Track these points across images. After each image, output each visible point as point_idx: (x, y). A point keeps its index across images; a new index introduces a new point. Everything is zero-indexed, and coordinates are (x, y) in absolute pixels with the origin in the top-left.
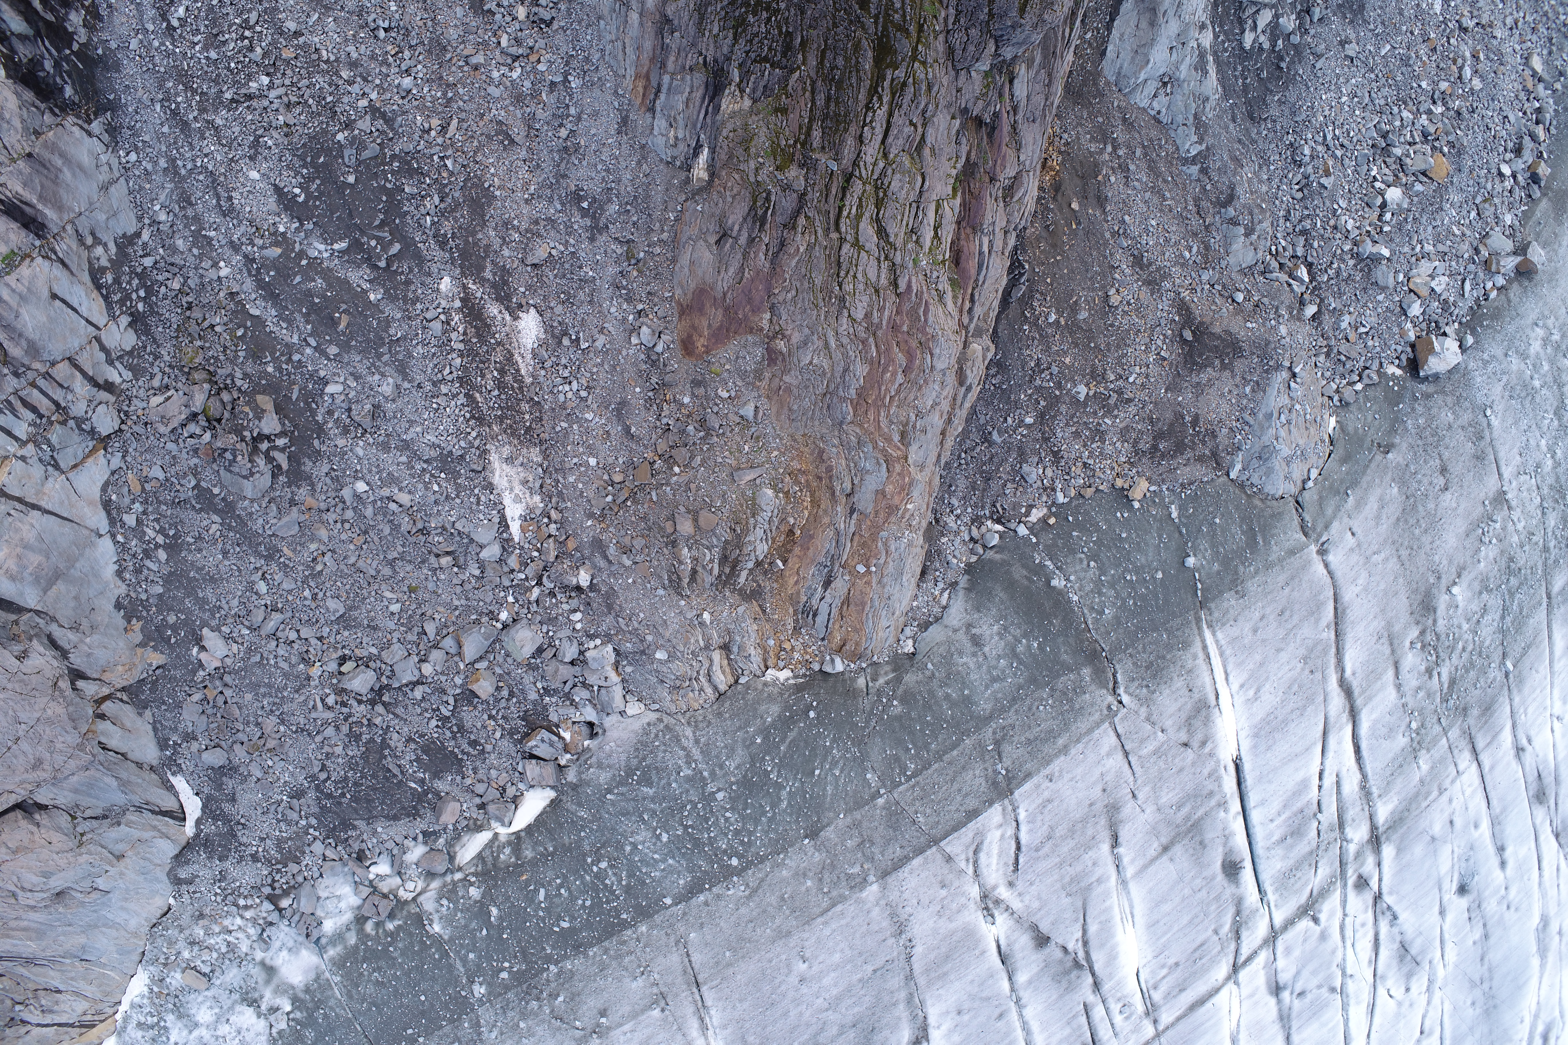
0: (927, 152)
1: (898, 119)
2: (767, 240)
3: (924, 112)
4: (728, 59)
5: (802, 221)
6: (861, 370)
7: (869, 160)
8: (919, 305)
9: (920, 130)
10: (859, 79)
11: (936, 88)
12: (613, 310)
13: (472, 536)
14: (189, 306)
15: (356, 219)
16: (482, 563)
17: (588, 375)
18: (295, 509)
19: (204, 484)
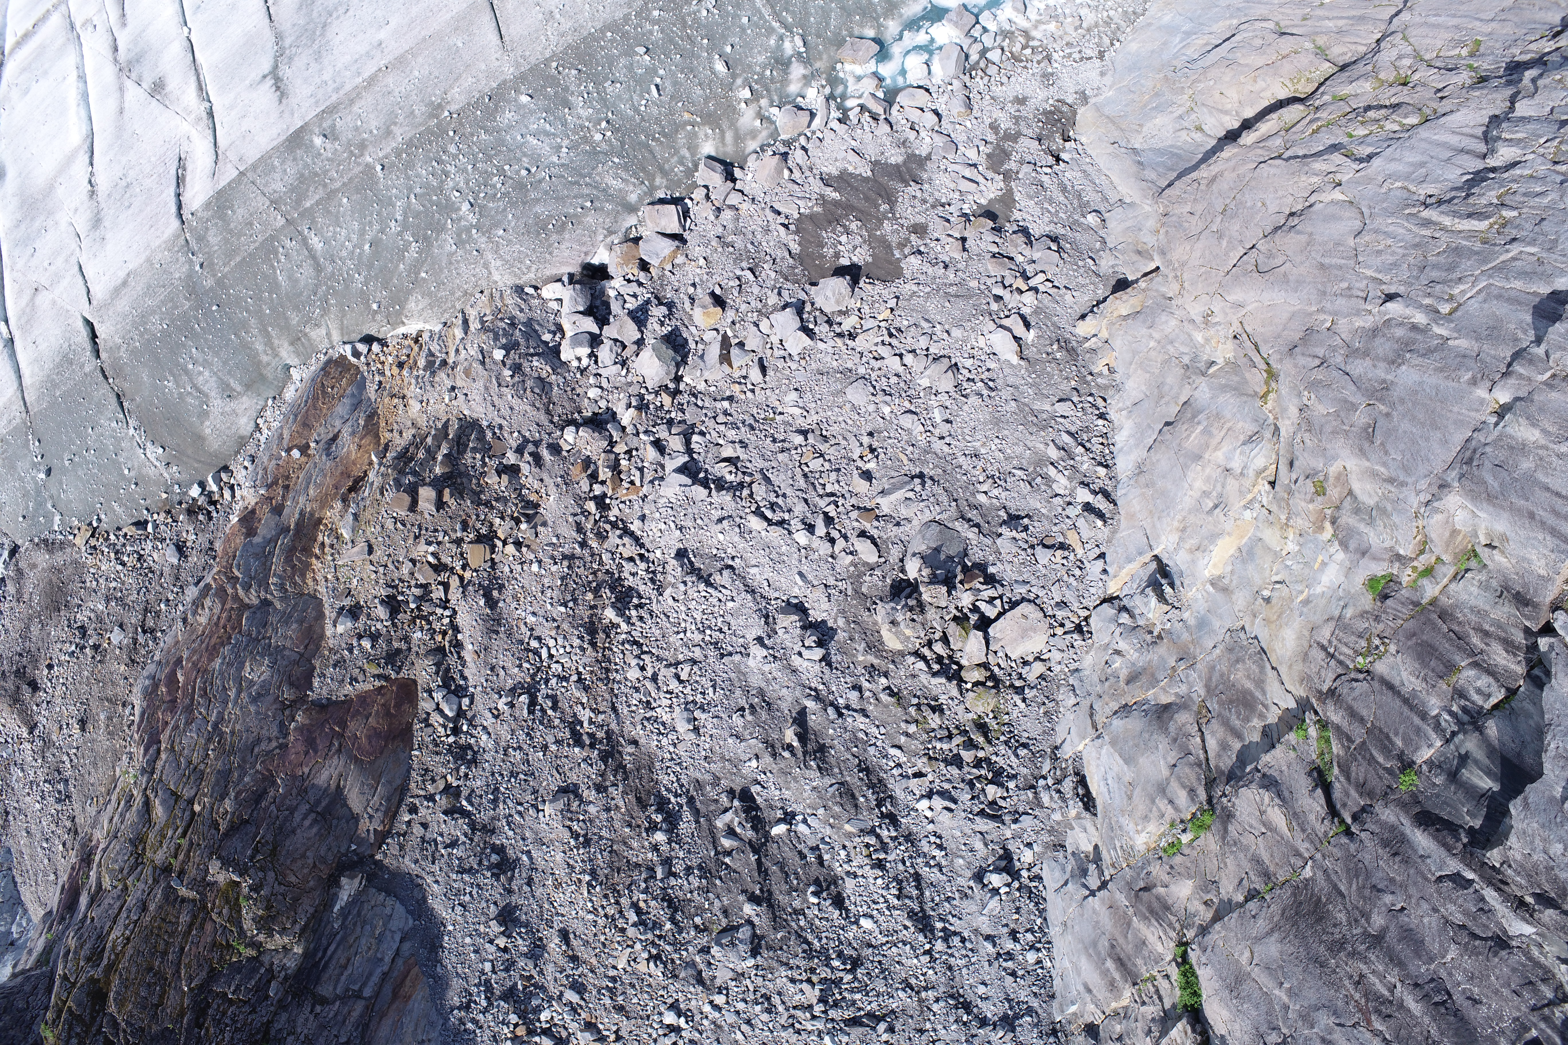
2: (272, 808)
4: (280, 1008)
7: (141, 886)
12: (484, 737)
13: (689, 481)
14: (978, 763)
15: (753, 858)
16: (689, 451)
17: (526, 665)
18: (886, 509)
19: (988, 541)
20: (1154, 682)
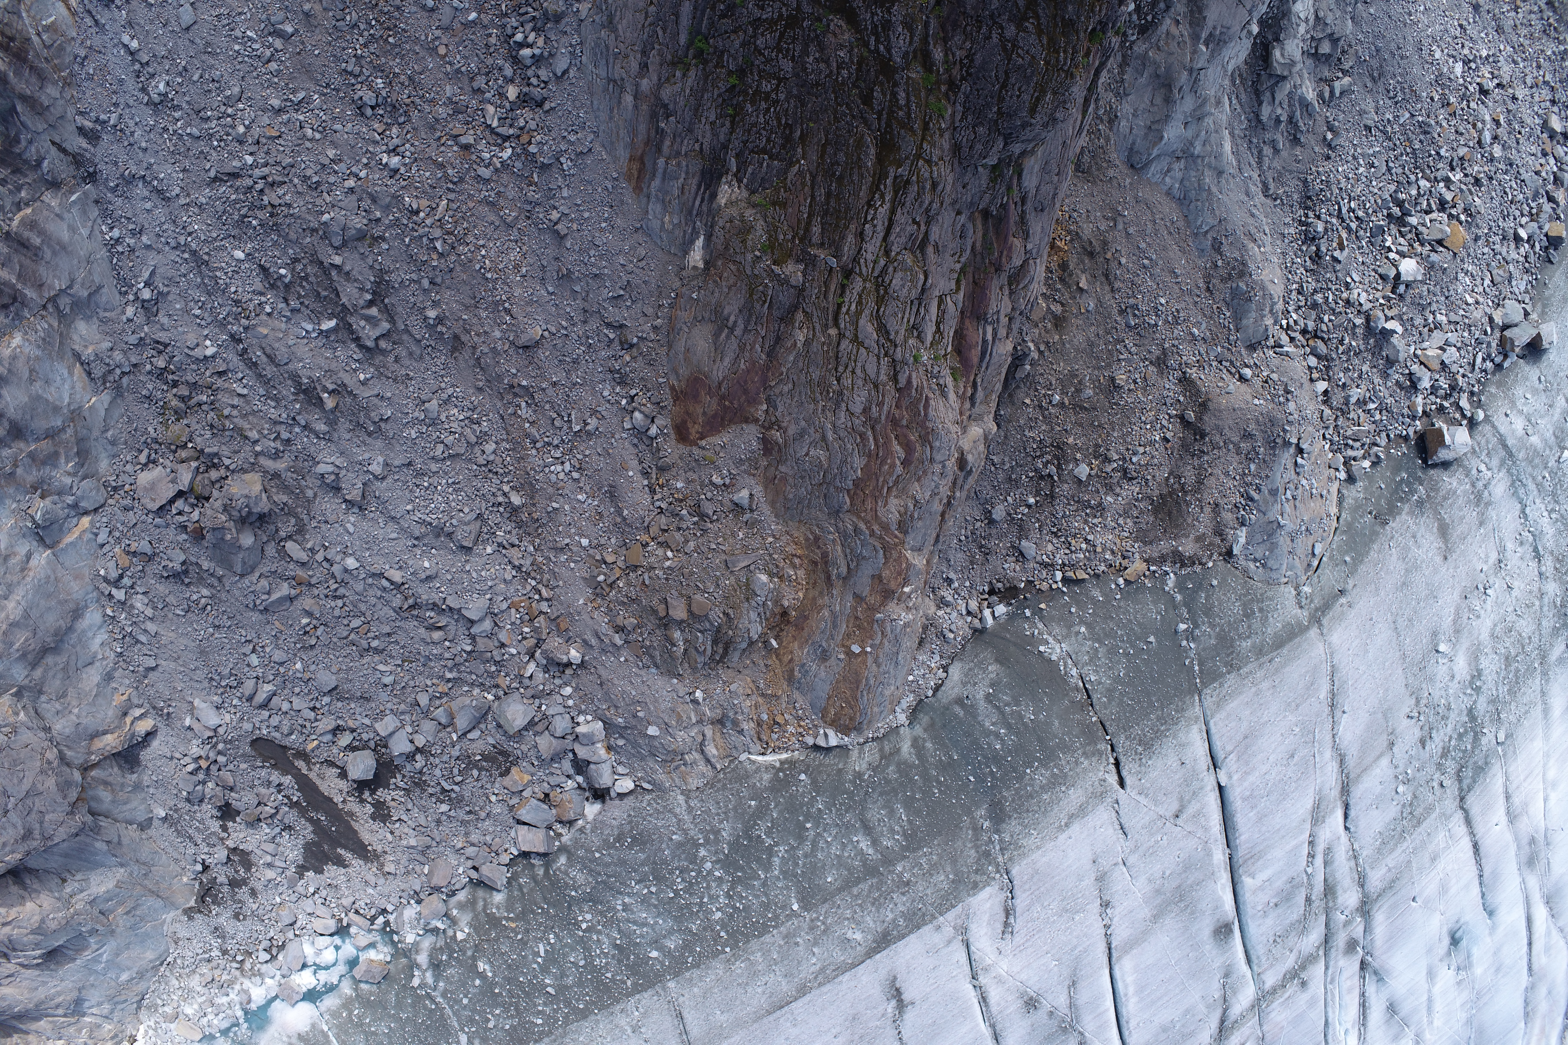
0: (930, 250)
1: (901, 217)
2: (763, 333)
3: (927, 210)
4: (725, 147)
5: (800, 316)
6: (858, 462)
7: (870, 257)
8: (919, 400)
9: (923, 228)
10: (862, 176)
11: (940, 188)
12: (606, 393)
13: (463, 612)
14: (175, 384)
15: (344, 300)
16: (473, 638)
17: (580, 457)
18: (286, 585)
19: (194, 560)
20: (32, 456)
